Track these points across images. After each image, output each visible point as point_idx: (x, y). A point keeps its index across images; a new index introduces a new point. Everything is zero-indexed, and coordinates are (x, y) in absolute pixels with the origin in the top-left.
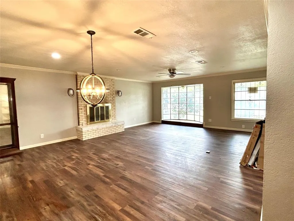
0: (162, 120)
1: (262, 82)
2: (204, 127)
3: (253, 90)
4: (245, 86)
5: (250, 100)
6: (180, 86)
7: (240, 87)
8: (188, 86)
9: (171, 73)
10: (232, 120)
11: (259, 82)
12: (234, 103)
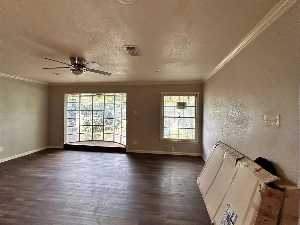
0: (65, 143)
1: (190, 97)
2: (127, 151)
3: (182, 105)
4: (174, 101)
5: (179, 117)
6: (95, 94)
7: (169, 101)
8: (106, 94)
9: (75, 64)
10: (161, 141)
11: (187, 97)
12: (163, 120)
